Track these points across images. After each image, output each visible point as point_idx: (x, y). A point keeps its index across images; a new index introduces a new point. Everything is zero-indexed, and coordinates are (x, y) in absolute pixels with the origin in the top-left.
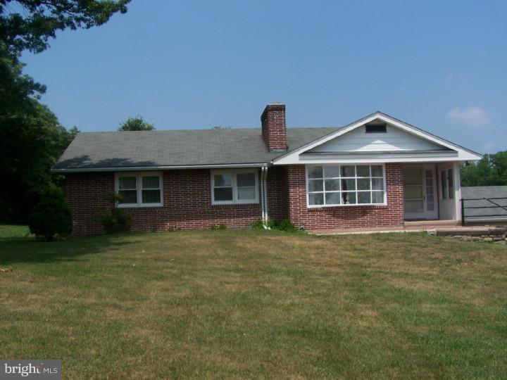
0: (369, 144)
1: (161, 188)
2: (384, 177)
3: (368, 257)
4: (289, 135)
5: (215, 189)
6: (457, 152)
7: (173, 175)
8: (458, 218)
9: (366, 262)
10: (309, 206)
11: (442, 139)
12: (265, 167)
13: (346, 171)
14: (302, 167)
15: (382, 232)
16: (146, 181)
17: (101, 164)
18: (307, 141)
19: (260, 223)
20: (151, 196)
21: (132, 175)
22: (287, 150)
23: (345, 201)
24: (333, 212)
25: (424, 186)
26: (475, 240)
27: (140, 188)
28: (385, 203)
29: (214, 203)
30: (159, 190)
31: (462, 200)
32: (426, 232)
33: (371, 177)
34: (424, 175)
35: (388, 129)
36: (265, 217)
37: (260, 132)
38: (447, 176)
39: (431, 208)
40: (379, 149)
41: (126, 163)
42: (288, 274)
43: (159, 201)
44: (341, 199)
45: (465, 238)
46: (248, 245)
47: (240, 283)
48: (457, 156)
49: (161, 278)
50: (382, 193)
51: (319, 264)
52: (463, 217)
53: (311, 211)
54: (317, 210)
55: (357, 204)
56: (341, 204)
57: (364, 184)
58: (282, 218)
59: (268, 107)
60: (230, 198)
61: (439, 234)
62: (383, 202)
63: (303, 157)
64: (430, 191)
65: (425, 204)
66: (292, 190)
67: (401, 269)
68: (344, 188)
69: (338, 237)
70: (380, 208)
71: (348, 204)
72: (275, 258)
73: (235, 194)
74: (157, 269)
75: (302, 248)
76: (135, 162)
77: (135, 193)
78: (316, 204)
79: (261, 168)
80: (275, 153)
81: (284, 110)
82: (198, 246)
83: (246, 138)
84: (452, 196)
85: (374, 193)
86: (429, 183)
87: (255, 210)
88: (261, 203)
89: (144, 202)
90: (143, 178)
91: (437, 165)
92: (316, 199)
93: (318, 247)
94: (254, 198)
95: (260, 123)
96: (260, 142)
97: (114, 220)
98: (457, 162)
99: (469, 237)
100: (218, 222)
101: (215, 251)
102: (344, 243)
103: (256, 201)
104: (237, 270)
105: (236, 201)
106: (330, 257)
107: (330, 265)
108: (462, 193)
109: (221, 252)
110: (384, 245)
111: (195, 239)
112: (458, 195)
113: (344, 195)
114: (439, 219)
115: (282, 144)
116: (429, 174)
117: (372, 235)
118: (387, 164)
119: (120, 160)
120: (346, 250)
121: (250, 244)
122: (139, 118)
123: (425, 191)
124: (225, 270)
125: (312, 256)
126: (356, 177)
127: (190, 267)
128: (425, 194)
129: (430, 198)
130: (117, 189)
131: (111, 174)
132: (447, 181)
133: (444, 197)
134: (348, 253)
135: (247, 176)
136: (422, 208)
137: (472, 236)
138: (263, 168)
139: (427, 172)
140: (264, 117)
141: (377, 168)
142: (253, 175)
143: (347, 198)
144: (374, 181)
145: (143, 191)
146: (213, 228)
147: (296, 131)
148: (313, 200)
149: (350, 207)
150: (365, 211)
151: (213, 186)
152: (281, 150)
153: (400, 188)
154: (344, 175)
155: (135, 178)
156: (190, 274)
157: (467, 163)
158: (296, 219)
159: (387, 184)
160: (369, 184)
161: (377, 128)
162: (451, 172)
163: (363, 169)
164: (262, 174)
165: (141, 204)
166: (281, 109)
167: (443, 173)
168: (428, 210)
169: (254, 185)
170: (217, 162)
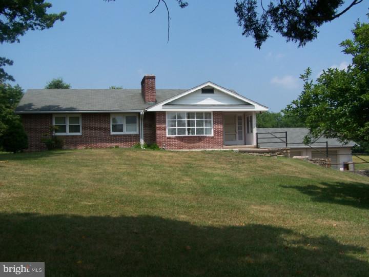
0: (203, 100)
1: (80, 124)
2: (212, 120)
3: (195, 161)
4: (158, 94)
5: (113, 125)
6: (254, 106)
7: (88, 116)
8: (255, 144)
9: (194, 162)
10: (167, 136)
11: (246, 98)
12: (142, 113)
13: (190, 116)
14: (164, 113)
15: (207, 150)
16: (72, 119)
17: (43, 109)
18: (168, 97)
19: (139, 146)
20: (74, 129)
21: (63, 116)
22: (156, 103)
23: (189, 133)
24: (182, 139)
25: (237, 126)
26: (260, 156)
27: (68, 124)
28: (212, 135)
29: (112, 133)
30: (79, 126)
31: (257, 134)
32: (233, 150)
33: (204, 119)
34: (237, 119)
35: (215, 91)
36: (142, 142)
37: (141, 92)
38: (250, 120)
39: (240, 138)
40: (210, 103)
41: (58, 108)
42: (151, 166)
43: (79, 131)
44: (187, 132)
45: (255, 154)
46: (131, 155)
47: (127, 169)
48: (254, 108)
49: (87, 166)
50: (211, 129)
51: (169, 163)
52: (257, 143)
53: (168, 138)
54: (172, 138)
55: (196, 135)
56: (187, 135)
57: (200, 124)
58: (152, 142)
59: (145, 77)
60: (122, 130)
61: (240, 152)
62: (211, 134)
63: (165, 107)
64: (240, 128)
65: (237, 135)
66: (158, 126)
67: (211, 165)
68: (189, 125)
69: (182, 152)
70: (209, 138)
71: (191, 135)
72: (146, 160)
73: (125, 128)
74: (84, 163)
75: (161, 156)
76: (64, 108)
77: (65, 127)
78: (172, 134)
79: (140, 113)
80: (149, 104)
81: (155, 79)
82: (104, 155)
83: (132, 95)
84: (252, 132)
85: (206, 129)
86: (240, 124)
87: (136, 138)
88: (140, 134)
89: (70, 132)
90: (70, 118)
91: (245, 113)
92: (172, 132)
93: (170, 156)
94: (136, 131)
95: (141, 86)
96: (140, 97)
97: (53, 142)
98: (255, 112)
99: (258, 154)
100: (114, 145)
101: (113, 157)
102: (185, 154)
103: (137, 133)
104: (125, 164)
105: (125, 132)
106: (175, 160)
107: (174, 163)
108: (257, 130)
109: (117, 157)
110: (207, 156)
111: (102, 152)
112: (255, 130)
113: (189, 130)
114: (245, 145)
115: (153, 99)
116: (240, 118)
117: (202, 151)
118: (214, 112)
119: (54, 107)
120: (185, 157)
121: (133, 154)
122: (60, 79)
123: (237, 128)
124: (119, 164)
125: (166, 160)
126: (195, 119)
127: (101, 163)
128: (237, 131)
129: (240, 133)
130: (54, 124)
131: (50, 115)
132: (250, 122)
133: (248, 132)
134: (185, 159)
135: (132, 118)
136: (236, 138)
137: (259, 153)
138: (141, 113)
139: (239, 117)
140: (143, 82)
141: (208, 114)
142: (136, 117)
143: (190, 131)
144: (206, 122)
145: (70, 126)
146: (111, 147)
147: (162, 91)
148: (170, 132)
149: (191, 137)
150: (200, 139)
151: (112, 124)
152: (152, 103)
153: (221, 127)
154: (188, 118)
155: (65, 118)
156: (101, 165)
157: (260, 112)
158: (160, 143)
159: (214, 124)
160: (203, 124)
161: (208, 91)
162: (251, 117)
163: (200, 115)
164: (141, 116)
165: (68, 133)
166: (153, 78)
167: (248, 118)
168: (239, 139)
169: (136, 123)
170: (115, 109)
